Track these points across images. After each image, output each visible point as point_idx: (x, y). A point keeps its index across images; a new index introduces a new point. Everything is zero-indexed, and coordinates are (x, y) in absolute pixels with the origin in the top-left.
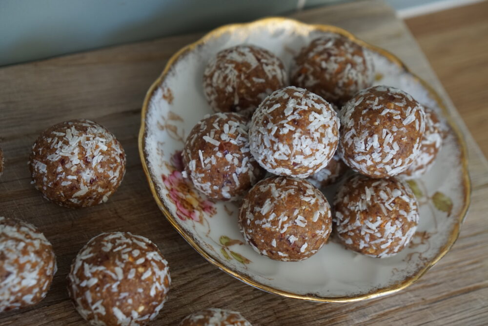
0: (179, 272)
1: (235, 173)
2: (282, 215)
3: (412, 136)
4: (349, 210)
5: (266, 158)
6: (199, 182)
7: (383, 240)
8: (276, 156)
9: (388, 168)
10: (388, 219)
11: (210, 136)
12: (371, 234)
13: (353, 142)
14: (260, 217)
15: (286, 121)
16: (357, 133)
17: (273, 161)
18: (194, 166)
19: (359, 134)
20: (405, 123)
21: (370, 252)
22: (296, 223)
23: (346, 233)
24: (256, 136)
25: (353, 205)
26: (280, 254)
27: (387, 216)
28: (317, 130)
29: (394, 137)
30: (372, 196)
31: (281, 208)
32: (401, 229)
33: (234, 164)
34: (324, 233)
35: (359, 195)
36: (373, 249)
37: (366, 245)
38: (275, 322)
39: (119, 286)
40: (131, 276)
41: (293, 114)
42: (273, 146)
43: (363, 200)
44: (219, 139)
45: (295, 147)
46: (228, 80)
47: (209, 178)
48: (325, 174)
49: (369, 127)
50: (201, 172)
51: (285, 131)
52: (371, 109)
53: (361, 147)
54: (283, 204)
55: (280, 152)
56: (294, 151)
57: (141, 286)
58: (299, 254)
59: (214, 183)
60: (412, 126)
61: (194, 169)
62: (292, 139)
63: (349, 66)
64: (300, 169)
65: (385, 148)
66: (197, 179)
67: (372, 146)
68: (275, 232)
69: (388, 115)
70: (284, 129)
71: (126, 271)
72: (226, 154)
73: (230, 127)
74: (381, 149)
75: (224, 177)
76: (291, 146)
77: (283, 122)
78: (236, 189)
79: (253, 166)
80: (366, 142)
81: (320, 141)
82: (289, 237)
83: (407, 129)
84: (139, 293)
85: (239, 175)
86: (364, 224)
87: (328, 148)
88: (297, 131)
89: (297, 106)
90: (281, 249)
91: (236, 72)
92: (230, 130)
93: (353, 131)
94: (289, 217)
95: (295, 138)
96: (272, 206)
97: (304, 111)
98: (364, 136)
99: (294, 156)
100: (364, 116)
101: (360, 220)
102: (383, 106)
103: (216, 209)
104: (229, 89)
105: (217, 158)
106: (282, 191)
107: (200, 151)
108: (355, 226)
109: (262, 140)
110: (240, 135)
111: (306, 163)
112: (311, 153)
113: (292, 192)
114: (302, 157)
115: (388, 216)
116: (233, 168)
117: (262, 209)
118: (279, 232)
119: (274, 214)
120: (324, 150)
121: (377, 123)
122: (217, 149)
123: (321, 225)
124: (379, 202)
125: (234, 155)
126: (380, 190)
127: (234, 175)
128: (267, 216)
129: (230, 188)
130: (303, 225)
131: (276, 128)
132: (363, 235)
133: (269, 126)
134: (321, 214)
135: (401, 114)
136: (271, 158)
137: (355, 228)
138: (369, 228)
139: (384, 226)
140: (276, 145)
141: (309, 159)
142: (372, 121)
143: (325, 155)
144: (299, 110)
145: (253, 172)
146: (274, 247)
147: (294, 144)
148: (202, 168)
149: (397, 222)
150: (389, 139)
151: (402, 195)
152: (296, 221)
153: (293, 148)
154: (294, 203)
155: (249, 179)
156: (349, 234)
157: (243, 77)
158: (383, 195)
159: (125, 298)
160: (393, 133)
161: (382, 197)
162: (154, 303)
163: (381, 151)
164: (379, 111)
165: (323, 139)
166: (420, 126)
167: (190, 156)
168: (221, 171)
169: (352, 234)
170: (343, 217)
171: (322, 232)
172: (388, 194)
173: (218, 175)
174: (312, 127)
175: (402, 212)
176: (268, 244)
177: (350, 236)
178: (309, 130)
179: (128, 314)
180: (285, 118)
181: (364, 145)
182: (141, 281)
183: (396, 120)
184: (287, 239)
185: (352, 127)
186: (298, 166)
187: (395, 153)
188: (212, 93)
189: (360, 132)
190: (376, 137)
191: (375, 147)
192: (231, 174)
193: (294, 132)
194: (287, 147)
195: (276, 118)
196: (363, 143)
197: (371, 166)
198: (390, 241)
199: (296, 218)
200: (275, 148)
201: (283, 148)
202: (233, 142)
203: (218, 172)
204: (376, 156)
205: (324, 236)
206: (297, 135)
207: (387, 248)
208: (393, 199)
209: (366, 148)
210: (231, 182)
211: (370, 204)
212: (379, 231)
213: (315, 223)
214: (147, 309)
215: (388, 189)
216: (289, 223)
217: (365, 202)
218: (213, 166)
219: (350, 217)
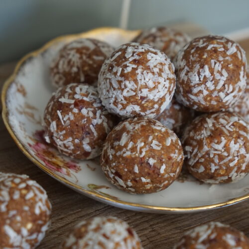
0: (56, 219)
1: (92, 124)
2: (139, 141)
3: (237, 63)
4: (196, 140)
5: (116, 99)
6: (61, 140)
7: (230, 157)
8: (125, 93)
9: (222, 95)
10: (231, 138)
11: (65, 98)
12: (218, 155)
13: (188, 77)
14: (120, 148)
15: (128, 62)
16: (190, 68)
17: (123, 99)
18: (55, 126)
19: (191, 68)
20: (228, 53)
21: (222, 173)
22: (152, 147)
23: (198, 162)
24: (104, 83)
25: (198, 135)
26: (144, 180)
27: (229, 136)
28: (155, 66)
29: (222, 65)
30: (213, 123)
31: (137, 136)
32: (243, 147)
33: (89, 117)
34: (178, 156)
35: (202, 125)
36: (223, 170)
37: (217, 167)
38: (149, 245)
39: (7, 206)
40: (16, 196)
41: (133, 56)
42: (120, 86)
43: (206, 128)
44: (73, 98)
45: (139, 81)
46: (72, 63)
47: (70, 133)
48: (170, 123)
49: (199, 61)
50: (62, 130)
51: (129, 69)
52: (198, 48)
53: (195, 79)
54: (138, 133)
55: (128, 89)
56: (139, 85)
57: (26, 205)
58: (160, 176)
59: (74, 137)
60: (234, 55)
61: (56, 129)
62: (136, 75)
63: (173, 44)
64: (148, 103)
65: (216, 76)
66: (59, 138)
67: (205, 76)
68: (136, 158)
69: (213, 49)
70: (128, 68)
71: (11, 193)
72: (81, 109)
73: (81, 90)
74: (212, 77)
75: (82, 130)
76: (136, 81)
77: (125, 63)
78: (95, 139)
79: (106, 117)
80: (199, 74)
81: (160, 75)
82: (148, 160)
83: (231, 58)
84: (26, 211)
85: (96, 125)
86: (211, 147)
87: (168, 81)
88: (139, 68)
89: (135, 50)
90: (143, 173)
91: (78, 55)
92: (81, 91)
93: (186, 68)
94: (145, 143)
95: (138, 74)
96: (128, 136)
97: (142, 53)
98: (196, 70)
99: (140, 90)
100: (193, 54)
101: (207, 144)
102: (207, 43)
103: (80, 167)
104: (75, 69)
105: (74, 114)
106: (135, 125)
107: (58, 111)
108: (203, 152)
109: (111, 84)
110: (90, 94)
111: (151, 97)
112: (154, 86)
113: (144, 123)
114: (147, 89)
115: (231, 136)
116: (89, 120)
117: (121, 142)
118: (139, 156)
119: (131, 142)
120: (164, 83)
121: (205, 57)
122: (72, 106)
123: (175, 150)
124: (220, 126)
125: (89, 109)
126: (219, 118)
127: (91, 126)
128: (126, 146)
129: (90, 139)
130: (159, 148)
131: (121, 69)
132: (212, 158)
133: (115, 70)
134: (172, 140)
135: (224, 47)
136: (121, 97)
137: (204, 154)
138: (216, 150)
139: (229, 145)
140: (124, 83)
141: (153, 91)
142: (201, 56)
143: (166, 88)
144: (138, 52)
145: (107, 123)
146: (136, 173)
147: (138, 79)
148: (62, 125)
149: (239, 140)
150: (218, 67)
151: (239, 120)
152: (152, 145)
153: (138, 83)
154: (147, 131)
155: (105, 130)
156: (200, 161)
157: (84, 57)
158: (222, 121)
159: (14, 216)
160: (220, 62)
161: (222, 123)
162: (40, 222)
163: (214, 79)
164: (205, 47)
165: (163, 74)
166: (242, 56)
167: (50, 120)
168: (79, 125)
169: (203, 160)
170: (191, 148)
171: (176, 155)
172: (226, 120)
173: (77, 129)
174: (151, 64)
175: (242, 132)
176: (131, 171)
177: (201, 163)
178: (149, 66)
179: (18, 232)
180: (126, 60)
181: (198, 77)
182: (25, 200)
183: (221, 52)
184: (147, 162)
185: (184, 66)
186: (145, 100)
187: (225, 79)
188: (60, 79)
189: (193, 66)
190: (206, 67)
191: (207, 77)
192: (89, 126)
193: (136, 69)
194: (132, 83)
195: (119, 62)
196: (197, 75)
197: (207, 96)
198: (237, 159)
199: (152, 143)
200: (123, 87)
201: (130, 85)
202: (85, 99)
203: (77, 125)
204: (210, 84)
205: (179, 160)
206: (139, 71)
207: (235, 166)
208: (231, 123)
209: (200, 79)
210: (89, 133)
211: (213, 129)
212: (225, 150)
213: (168, 147)
214: (34, 227)
215: (226, 117)
216: (146, 147)
217: (208, 129)
218: (71, 121)
219: (198, 146)
